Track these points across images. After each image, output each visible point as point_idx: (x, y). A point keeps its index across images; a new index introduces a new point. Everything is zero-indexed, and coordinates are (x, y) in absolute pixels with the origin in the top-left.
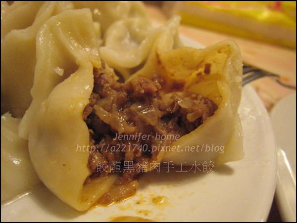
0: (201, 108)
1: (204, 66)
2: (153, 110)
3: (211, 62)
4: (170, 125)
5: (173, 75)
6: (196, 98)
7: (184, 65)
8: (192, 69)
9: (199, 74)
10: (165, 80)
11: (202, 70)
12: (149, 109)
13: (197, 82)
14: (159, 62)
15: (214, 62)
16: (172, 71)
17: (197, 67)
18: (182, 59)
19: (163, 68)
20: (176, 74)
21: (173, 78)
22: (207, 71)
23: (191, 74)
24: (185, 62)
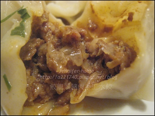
0: (120, 58)
1: (128, 14)
2: (79, 53)
3: (134, 11)
4: (96, 65)
5: (103, 21)
6: (118, 44)
7: (110, 13)
8: (117, 17)
9: (124, 21)
10: (97, 25)
11: (126, 17)
12: (76, 52)
13: (122, 27)
14: (93, 11)
15: (136, 11)
16: (102, 18)
17: (122, 15)
18: (109, 8)
19: (96, 16)
20: (105, 21)
21: (104, 23)
22: (130, 18)
23: (117, 21)
24: (111, 11)
